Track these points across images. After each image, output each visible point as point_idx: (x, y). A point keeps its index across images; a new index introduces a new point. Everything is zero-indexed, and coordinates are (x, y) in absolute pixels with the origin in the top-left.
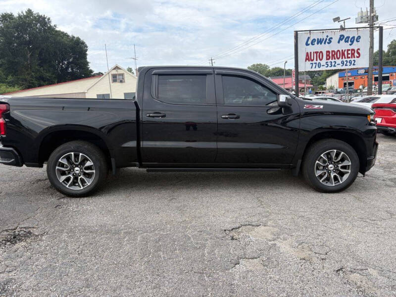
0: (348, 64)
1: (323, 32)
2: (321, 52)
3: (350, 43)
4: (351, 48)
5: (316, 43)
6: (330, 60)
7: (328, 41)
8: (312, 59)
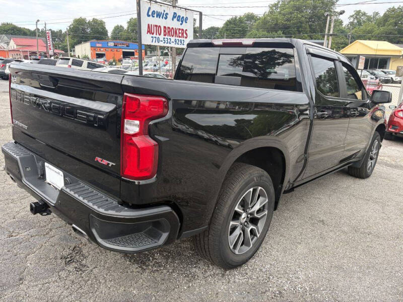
0: (179, 43)
1: (161, 6)
2: (160, 26)
3: (180, 22)
4: (181, 27)
5: (155, 15)
6: (167, 37)
7: (164, 16)
8: (153, 32)
